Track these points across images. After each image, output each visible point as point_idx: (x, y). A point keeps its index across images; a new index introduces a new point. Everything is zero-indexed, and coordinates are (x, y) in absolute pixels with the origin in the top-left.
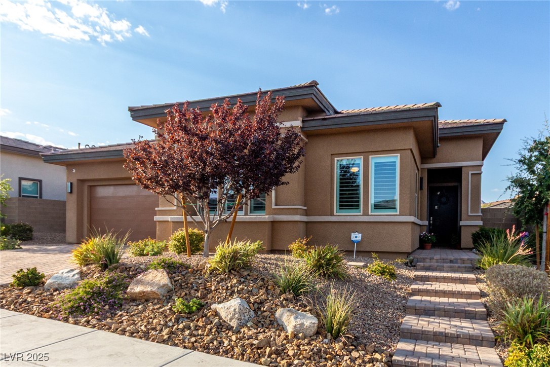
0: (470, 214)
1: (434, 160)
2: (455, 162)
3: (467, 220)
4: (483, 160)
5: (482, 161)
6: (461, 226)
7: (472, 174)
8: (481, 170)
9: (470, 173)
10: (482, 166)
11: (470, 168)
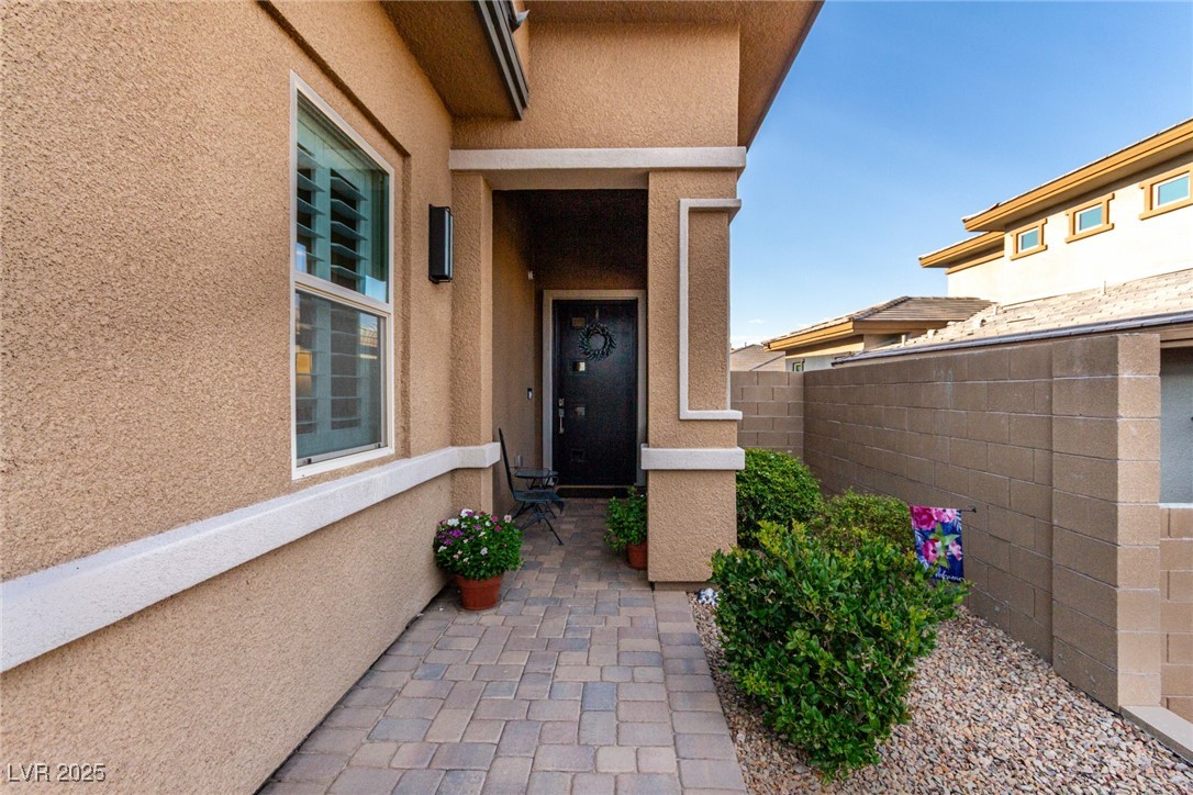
0: (686, 413)
1: (516, 130)
2: (611, 145)
3: (674, 441)
4: (745, 140)
5: (736, 149)
6: (647, 472)
7: (693, 211)
8: (733, 193)
9: (687, 204)
10: (738, 171)
11: (682, 181)
